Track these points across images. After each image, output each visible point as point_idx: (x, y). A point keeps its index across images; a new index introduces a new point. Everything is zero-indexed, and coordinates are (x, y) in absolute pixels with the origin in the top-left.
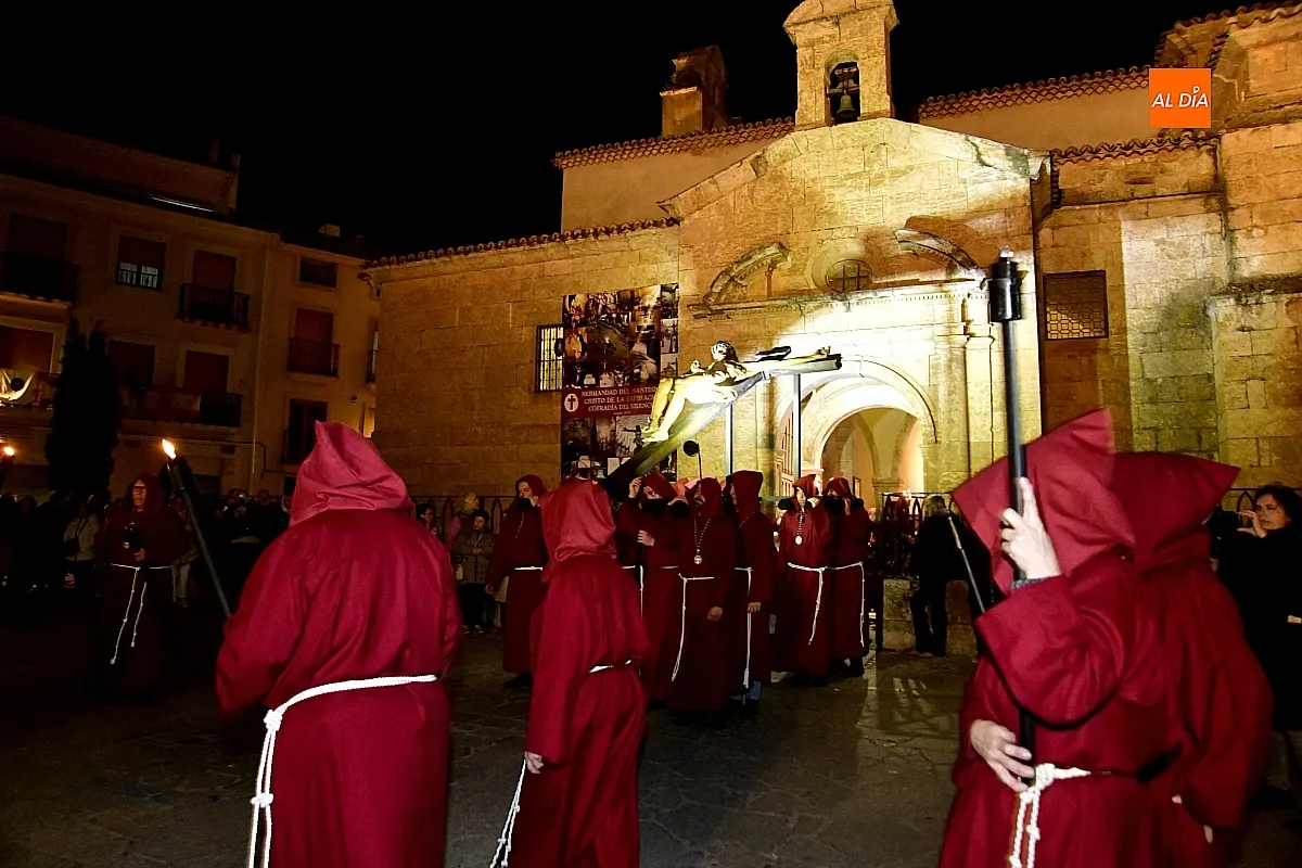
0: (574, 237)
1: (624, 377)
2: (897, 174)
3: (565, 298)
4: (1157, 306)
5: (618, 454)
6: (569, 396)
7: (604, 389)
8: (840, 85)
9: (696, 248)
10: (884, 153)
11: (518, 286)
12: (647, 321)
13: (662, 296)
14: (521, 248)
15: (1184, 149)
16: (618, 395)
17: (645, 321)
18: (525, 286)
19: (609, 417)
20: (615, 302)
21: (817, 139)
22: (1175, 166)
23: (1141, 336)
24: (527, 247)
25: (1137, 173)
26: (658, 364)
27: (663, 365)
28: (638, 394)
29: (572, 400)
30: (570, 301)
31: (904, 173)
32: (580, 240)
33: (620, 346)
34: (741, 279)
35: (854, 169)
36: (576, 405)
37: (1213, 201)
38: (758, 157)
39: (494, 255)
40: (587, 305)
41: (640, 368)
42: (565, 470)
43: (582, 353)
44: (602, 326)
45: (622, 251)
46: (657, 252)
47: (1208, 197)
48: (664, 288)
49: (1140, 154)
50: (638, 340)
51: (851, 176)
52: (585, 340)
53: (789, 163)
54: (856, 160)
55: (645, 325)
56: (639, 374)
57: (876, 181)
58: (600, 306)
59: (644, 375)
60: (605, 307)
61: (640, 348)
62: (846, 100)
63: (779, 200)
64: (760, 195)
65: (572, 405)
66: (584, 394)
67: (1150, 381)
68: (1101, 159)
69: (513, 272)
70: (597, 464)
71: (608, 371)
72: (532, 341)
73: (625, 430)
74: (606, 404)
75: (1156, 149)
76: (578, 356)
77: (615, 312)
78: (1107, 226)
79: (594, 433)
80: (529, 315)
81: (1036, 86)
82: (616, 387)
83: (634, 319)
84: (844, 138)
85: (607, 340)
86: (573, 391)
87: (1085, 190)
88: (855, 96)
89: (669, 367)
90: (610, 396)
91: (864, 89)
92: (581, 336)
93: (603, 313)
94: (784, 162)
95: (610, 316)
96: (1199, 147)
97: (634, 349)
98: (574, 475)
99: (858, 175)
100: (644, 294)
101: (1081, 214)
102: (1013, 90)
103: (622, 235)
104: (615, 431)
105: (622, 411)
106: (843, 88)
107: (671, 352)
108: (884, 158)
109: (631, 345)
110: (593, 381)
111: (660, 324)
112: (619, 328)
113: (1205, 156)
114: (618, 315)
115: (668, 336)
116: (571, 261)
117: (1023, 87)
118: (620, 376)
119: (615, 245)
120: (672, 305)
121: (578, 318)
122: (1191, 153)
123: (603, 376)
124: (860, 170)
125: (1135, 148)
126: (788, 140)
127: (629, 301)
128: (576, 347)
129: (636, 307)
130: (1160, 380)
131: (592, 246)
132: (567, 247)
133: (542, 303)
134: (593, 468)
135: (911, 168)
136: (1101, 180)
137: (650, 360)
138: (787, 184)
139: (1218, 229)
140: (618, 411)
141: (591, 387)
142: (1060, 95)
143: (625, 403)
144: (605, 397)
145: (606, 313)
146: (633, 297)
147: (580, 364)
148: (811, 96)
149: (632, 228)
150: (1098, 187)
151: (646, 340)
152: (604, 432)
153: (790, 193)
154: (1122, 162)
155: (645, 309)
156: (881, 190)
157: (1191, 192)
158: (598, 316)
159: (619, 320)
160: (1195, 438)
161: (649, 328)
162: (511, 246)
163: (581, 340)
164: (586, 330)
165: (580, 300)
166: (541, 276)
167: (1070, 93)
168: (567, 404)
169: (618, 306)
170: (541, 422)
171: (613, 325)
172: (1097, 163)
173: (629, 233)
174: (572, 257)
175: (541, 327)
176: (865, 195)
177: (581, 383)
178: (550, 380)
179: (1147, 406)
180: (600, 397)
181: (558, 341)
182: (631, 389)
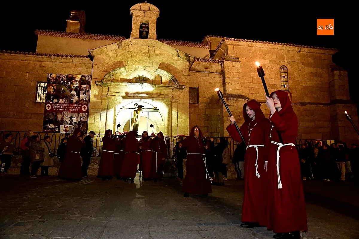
0: (54, 56)
1: (67, 101)
2: (157, 55)
3: (48, 74)
4: (209, 98)
5: (64, 124)
6: (48, 105)
7: (60, 104)
8: (143, 29)
9: (98, 65)
10: (154, 49)
11: (31, 68)
12: (77, 85)
13: (82, 78)
14: (34, 56)
15: (216, 63)
16: (65, 106)
17: (76, 85)
18: (34, 68)
19: (61, 112)
20: (66, 78)
21: (137, 42)
22: (214, 66)
23: (205, 105)
24: (36, 56)
25: (206, 66)
26: (79, 98)
27: (81, 98)
28: (72, 106)
29: (49, 106)
30: (50, 75)
31: (159, 55)
32: (56, 57)
33: (67, 92)
34: (113, 76)
35: (146, 52)
36: (50, 108)
37: (221, 76)
38: (120, 43)
39: (23, 56)
40: (56, 78)
41: (73, 98)
42: (45, 128)
43: (54, 92)
44: (61, 85)
45: (70, 63)
46: (81, 65)
47: (221, 75)
48: (83, 76)
49: (207, 62)
50: (73, 90)
51: (145, 53)
52: (55, 88)
53: (128, 47)
54: (146, 49)
55: (76, 86)
56: (72, 100)
57: (151, 56)
58: (61, 78)
59: (74, 101)
60: (63, 79)
61: (73, 92)
62: (144, 33)
63: (124, 56)
64: (119, 54)
65: (48, 108)
66: (54, 105)
67: (207, 115)
68: (199, 61)
69: (29, 63)
70: (56, 127)
71: (62, 98)
72: (35, 86)
73: (67, 117)
74: (61, 108)
75: (211, 62)
76: (52, 93)
77: (66, 80)
78: (200, 78)
79: (56, 117)
80: (35, 78)
81: (177, 42)
82: (64, 103)
83: (72, 84)
84: (144, 43)
85: (63, 89)
86: (49, 103)
87: (195, 68)
88: (147, 33)
89: (82, 99)
90: (62, 106)
91: (150, 31)
92: (53, 87)
93: (62, 80)
94: (127, 46)
95: (64, 82)
96: (219, 63)
97: (71, 92)
98: (48, 130)
99: (147, 53)
100: (76, 77)
101: (194, 73)
102: (172, 41)
103: (71, 58)
104: (63, 117)
105: (66, 111)
106: (144, 30)
107: (83, 95)
108: (154, 50)
109: (71, 91)
110: (57, 101)
111: (80, 86)
112: (67, 86)
113: (220, 65)
114: (67, 82)
115: (83, 90)
116: (52, 63)
117: (174, 41)
118: (66, 100)
119: (68, 61)
120: (85, 81)
121: (53, 81)
122: (217, 64)
123: (61, 100)
124: (147, 52)
125: (206, 60)
126: (128, 40)
127: (71, 78)
128: (52, 90)
129: (73, 80)
130: (209, 115)
131: (60, 60)
132: (51, 58)
133: (40, 75)
134: (55, 128)
135: (161, 54)
136: (199, 66)
137: (77, 96)
138: (127, 52)
139: (222, 82)
140: (65, 111)
141: (56, 103)
142: (182, 45)
143: (67, 108)
144: (61, 106)
145: (63, 81)
146: (72, 77)
147: (52, 95)
148: (135, 30)
149: (75, 57)
150: (198, 68)
151: (76, 90)
152: (59, 117)
153: (127, 55)
154: (203, 63)
155: (76, 81)
156: (152, 58)
157: (217, 73)
158: (60, 81)
159: (67, 83)
160: (216, 129)
161: (77, 87)
162: (30, 54)
163: (54, 88)
164: (56, 85)
165: (54, 75)
166: (40, 66)
167: (184, 45)
168: (47, 108)
169: (67, 79)
170: (37, 112)
171: (65, 84)
172: (198, 62)
173: (74, 58)
174: (52, 62)
175: (38, 82)
176: (148, 59)
177: (52, 101)
178: (41, 99)
179: (206, 121)
180: (58, 106)
181: (44, 87)
182: (69, 104)
